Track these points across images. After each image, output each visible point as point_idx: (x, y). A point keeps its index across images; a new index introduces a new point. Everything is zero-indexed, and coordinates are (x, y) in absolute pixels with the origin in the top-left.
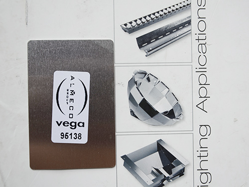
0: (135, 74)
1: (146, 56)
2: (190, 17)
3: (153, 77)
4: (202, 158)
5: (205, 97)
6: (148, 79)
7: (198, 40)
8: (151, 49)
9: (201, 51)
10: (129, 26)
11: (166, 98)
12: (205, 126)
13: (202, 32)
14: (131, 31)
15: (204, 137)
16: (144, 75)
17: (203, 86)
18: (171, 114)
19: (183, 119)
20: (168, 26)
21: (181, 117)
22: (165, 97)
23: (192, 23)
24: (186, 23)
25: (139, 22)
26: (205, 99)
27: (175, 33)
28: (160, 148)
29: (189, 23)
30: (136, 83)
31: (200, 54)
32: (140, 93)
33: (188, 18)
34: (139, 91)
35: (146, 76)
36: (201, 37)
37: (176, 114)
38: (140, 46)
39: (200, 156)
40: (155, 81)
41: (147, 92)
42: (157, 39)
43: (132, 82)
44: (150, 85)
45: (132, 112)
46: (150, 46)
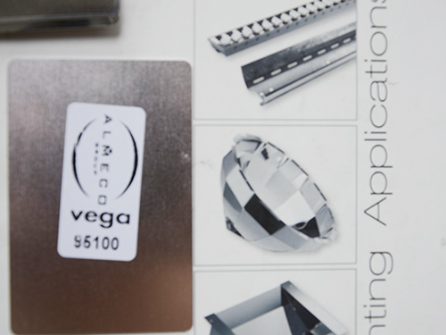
0: (238, 143)
1: (262, 104)
2: (354, 24)
3: (275, 150)
4: (375, 322)
5: (382, 193)
6: (265, 154)
7: (371, 72)
8: (271, 90)
9: (375, 96)
10: (226, 40)
11: (302, 193)
12: (381, 253)
13: (379, 57)
14: (230, 50)
15: (378, 278)
16: (255, 144)
17: (378, 169)
18: (311, 228)
19: (337, 238)
20: (308, 42)
21: (332, 235)
22: (298, 193)
23: (358, 36)
24: (345, 37)
25: (247, 32)
26: (383, 196)
27: (322, 57)
28: (286, 299)
29: (352, 36)
30: (238, 161)
31: (373, 103)
32: (248, 183)
33: (350, 25)
34: (245, 178)
35: (261, 148)
36: (378, 67)
37: (322, 229)
38: (249, 84)
39: (370, 317)
40: (279, 159)
41: (260, 182)
42: (284, 69)
43: (232, 160)
44: (268, 167)
45: (229, 222)
46: (270, 84)
